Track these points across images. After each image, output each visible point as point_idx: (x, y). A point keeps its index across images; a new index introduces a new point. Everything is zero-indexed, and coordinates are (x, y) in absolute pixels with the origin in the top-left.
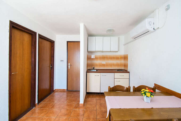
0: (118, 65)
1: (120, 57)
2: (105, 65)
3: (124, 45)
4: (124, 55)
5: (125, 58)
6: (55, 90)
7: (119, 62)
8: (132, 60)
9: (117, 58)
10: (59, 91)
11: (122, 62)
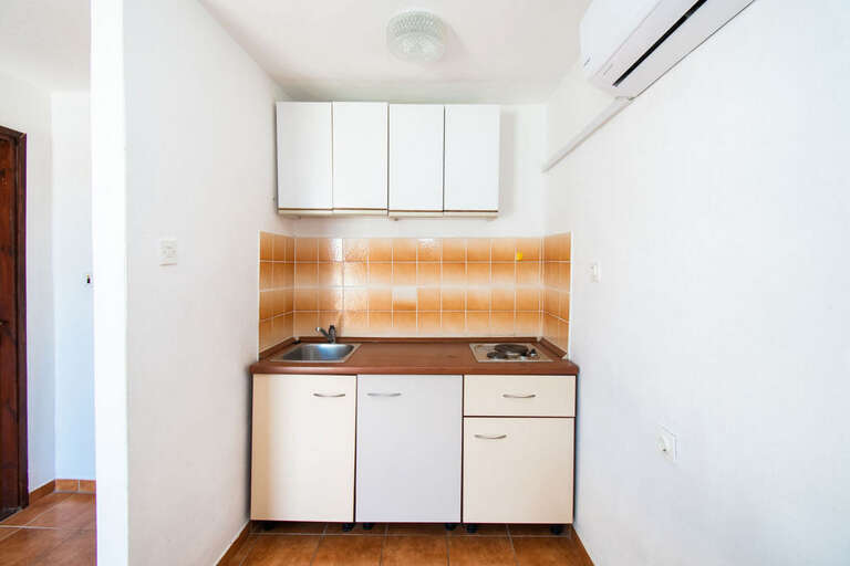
0: (503, 309)
1: (518, 257)
2: (413, 308)
3: (547, 169)
4: (547, 240)
5: (554, 259)
6: (50, 487)
7: (508, 286)
8: (594, 278)
9: (499, 261)
10: (80, 490)
11: (535, 285)
